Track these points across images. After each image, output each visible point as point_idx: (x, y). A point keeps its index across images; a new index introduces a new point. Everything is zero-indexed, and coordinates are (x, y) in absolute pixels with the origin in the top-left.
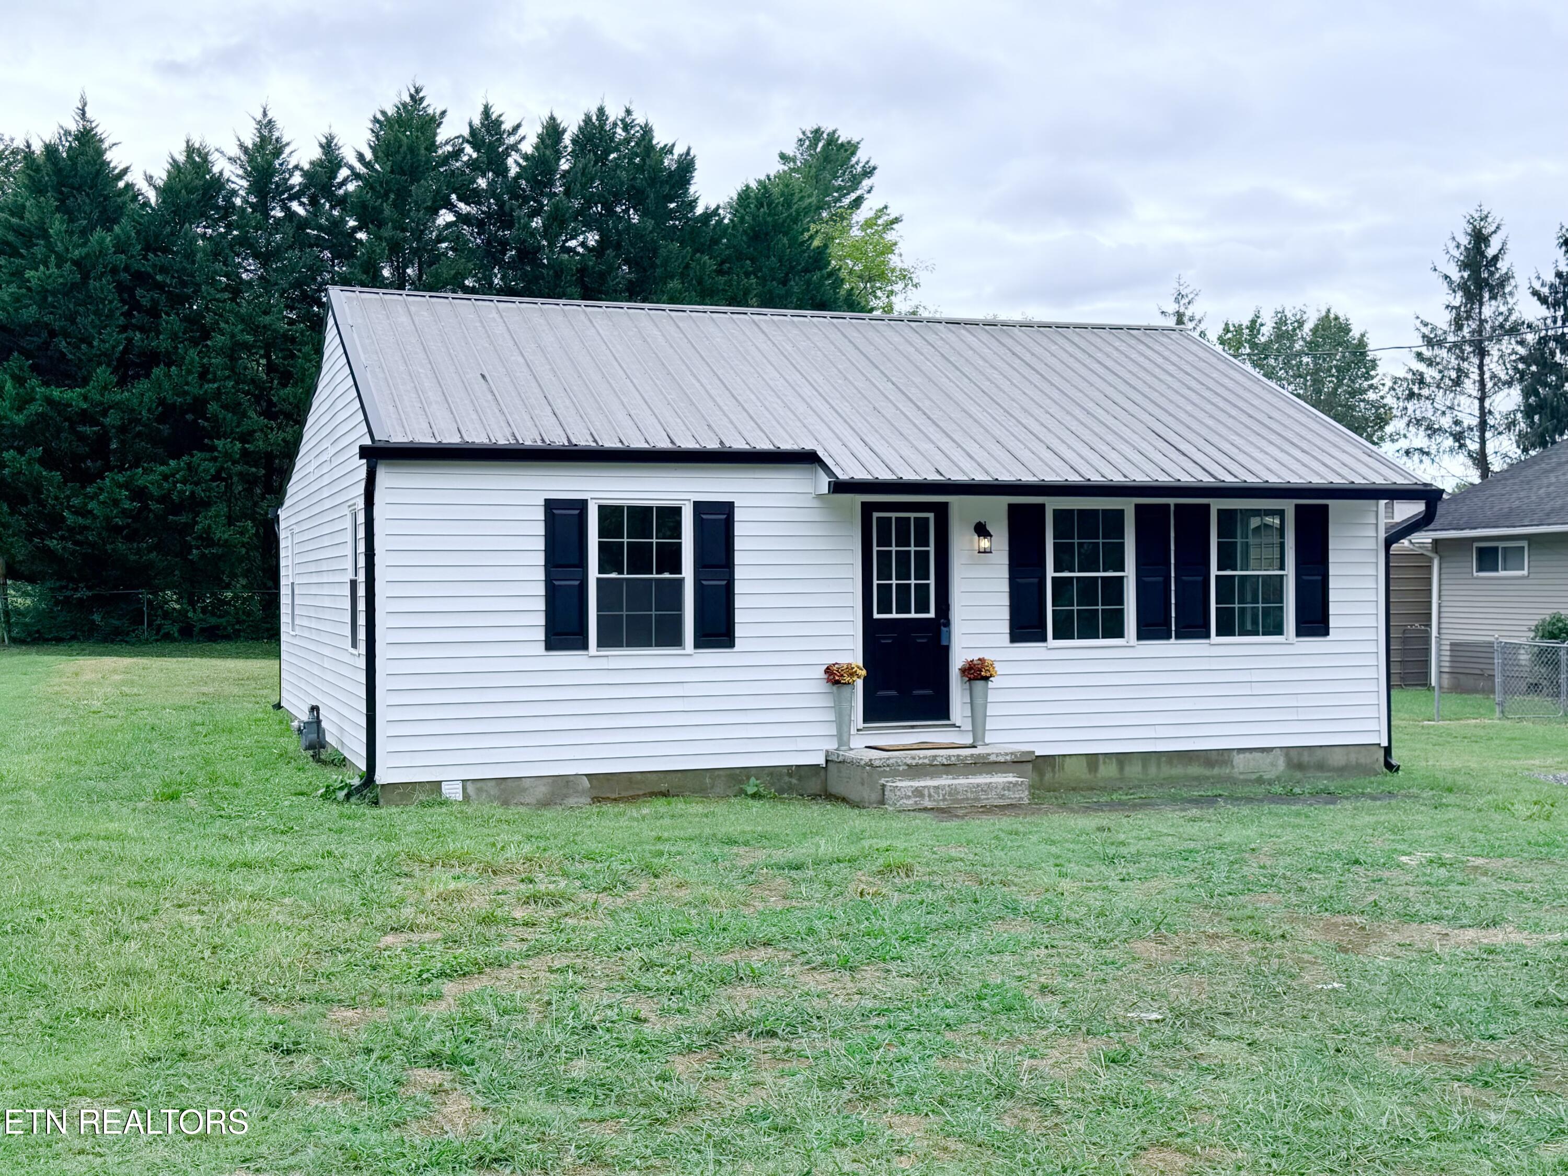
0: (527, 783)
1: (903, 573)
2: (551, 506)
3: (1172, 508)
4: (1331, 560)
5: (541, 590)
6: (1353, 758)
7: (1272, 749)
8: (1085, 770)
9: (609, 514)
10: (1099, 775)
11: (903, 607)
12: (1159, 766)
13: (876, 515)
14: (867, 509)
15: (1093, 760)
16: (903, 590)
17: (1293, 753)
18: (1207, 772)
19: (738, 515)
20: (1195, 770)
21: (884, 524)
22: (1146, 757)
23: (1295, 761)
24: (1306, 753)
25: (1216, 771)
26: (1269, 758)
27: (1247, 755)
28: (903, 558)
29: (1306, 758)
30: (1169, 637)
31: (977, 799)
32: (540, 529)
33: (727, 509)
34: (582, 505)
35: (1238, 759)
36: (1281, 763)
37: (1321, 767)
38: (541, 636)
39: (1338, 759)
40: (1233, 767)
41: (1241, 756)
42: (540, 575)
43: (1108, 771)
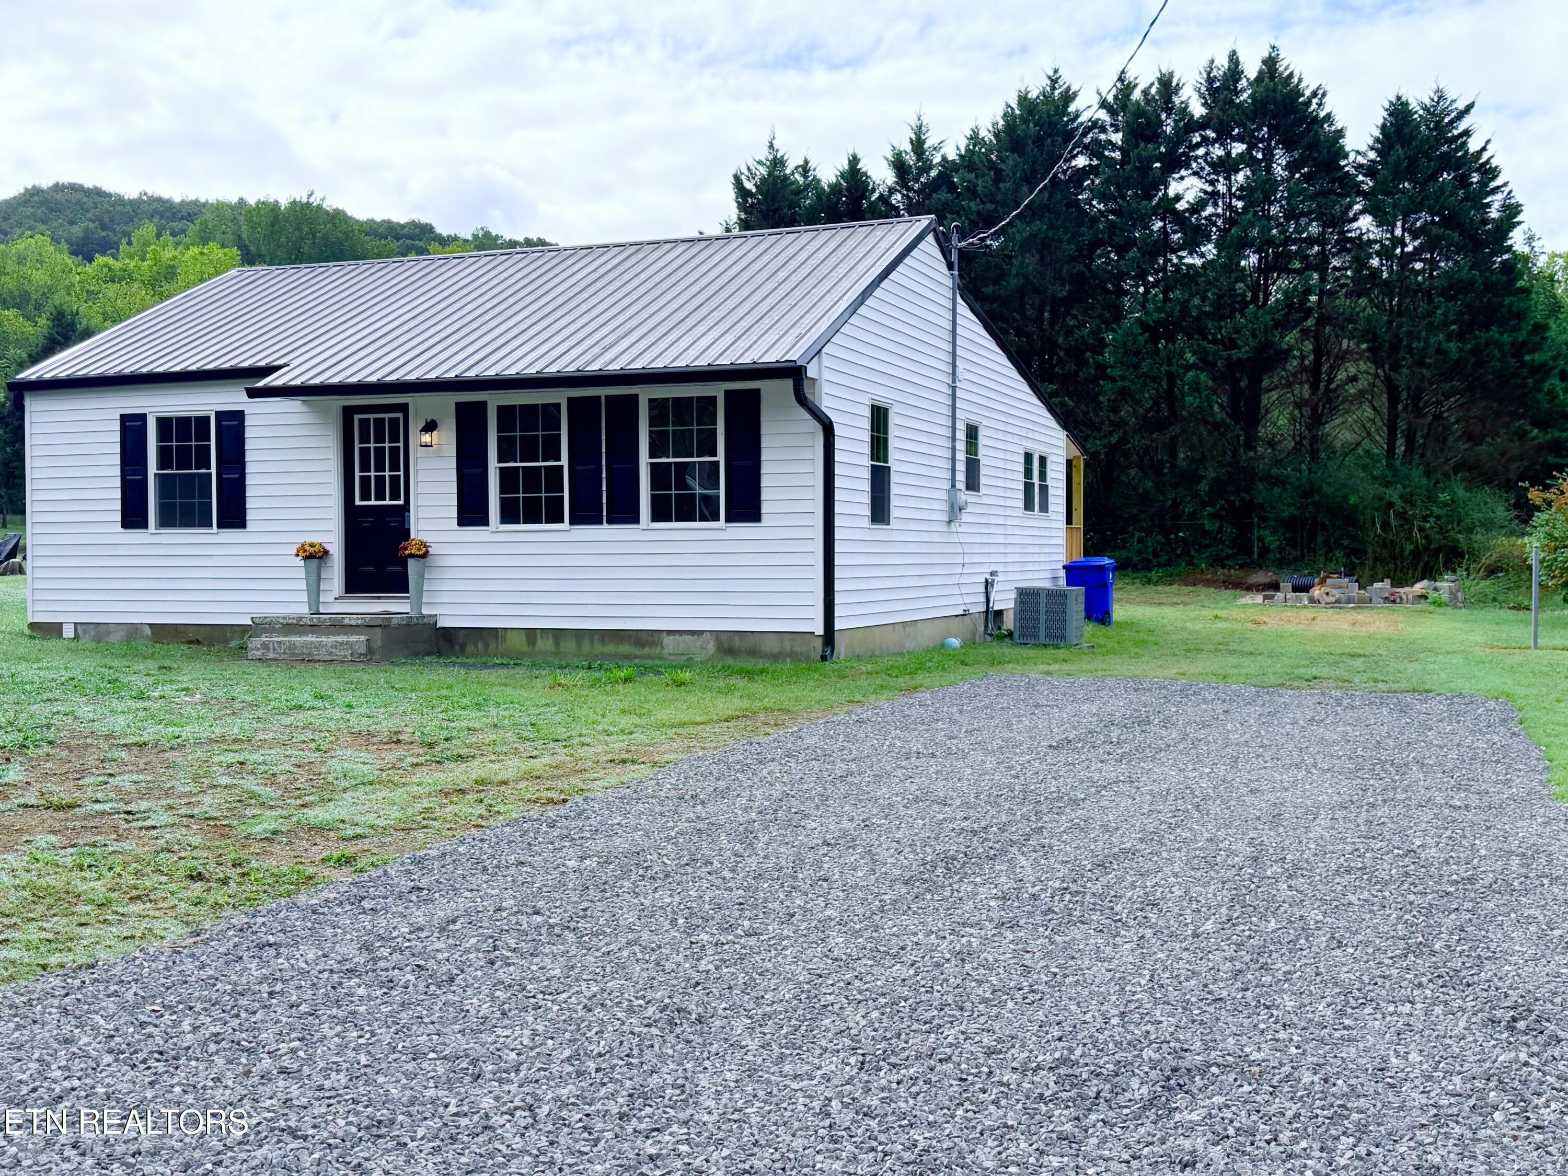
0: (111, 629)
1: (380, 467)
2: (124, 418)
3: (603, 400)
4: (763, 445)
5: (117, 483)
6: (787, 645)
7: (700, 633)
8: (525, 643)
9: (164, 424)
10: (537, 649)
11: (380, 496)
12: (592, 642)
13: (357, 417)
14: (348, 413)
15: (531, 634)
16: (380, 480)
17: (723, 637)
18: (638, 651)
19: (248, 422)
20: (625, 649)
21: (364, 424)
22: (579, 634)
23: (726, 645)
24: (737, 638)
25: (646, 651)
26: (699, 641)
27: (677, 637)
28: (380, 452)
29: (737, 643)
30: (601, 523)
31: (310, 654)
32: (117, 437)
33: (239, 416)
34: (142, 418)
35: (668, 641)
36: (711, 647)
37: (753, 653)
38: (118, 517)
39: (771, 646)
40: (663, 648)
41: (672, 638)
42: (117, 471)
43: (544, 644)
